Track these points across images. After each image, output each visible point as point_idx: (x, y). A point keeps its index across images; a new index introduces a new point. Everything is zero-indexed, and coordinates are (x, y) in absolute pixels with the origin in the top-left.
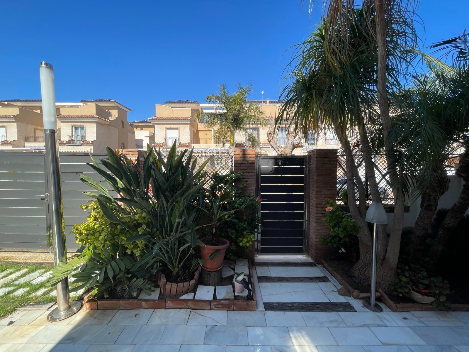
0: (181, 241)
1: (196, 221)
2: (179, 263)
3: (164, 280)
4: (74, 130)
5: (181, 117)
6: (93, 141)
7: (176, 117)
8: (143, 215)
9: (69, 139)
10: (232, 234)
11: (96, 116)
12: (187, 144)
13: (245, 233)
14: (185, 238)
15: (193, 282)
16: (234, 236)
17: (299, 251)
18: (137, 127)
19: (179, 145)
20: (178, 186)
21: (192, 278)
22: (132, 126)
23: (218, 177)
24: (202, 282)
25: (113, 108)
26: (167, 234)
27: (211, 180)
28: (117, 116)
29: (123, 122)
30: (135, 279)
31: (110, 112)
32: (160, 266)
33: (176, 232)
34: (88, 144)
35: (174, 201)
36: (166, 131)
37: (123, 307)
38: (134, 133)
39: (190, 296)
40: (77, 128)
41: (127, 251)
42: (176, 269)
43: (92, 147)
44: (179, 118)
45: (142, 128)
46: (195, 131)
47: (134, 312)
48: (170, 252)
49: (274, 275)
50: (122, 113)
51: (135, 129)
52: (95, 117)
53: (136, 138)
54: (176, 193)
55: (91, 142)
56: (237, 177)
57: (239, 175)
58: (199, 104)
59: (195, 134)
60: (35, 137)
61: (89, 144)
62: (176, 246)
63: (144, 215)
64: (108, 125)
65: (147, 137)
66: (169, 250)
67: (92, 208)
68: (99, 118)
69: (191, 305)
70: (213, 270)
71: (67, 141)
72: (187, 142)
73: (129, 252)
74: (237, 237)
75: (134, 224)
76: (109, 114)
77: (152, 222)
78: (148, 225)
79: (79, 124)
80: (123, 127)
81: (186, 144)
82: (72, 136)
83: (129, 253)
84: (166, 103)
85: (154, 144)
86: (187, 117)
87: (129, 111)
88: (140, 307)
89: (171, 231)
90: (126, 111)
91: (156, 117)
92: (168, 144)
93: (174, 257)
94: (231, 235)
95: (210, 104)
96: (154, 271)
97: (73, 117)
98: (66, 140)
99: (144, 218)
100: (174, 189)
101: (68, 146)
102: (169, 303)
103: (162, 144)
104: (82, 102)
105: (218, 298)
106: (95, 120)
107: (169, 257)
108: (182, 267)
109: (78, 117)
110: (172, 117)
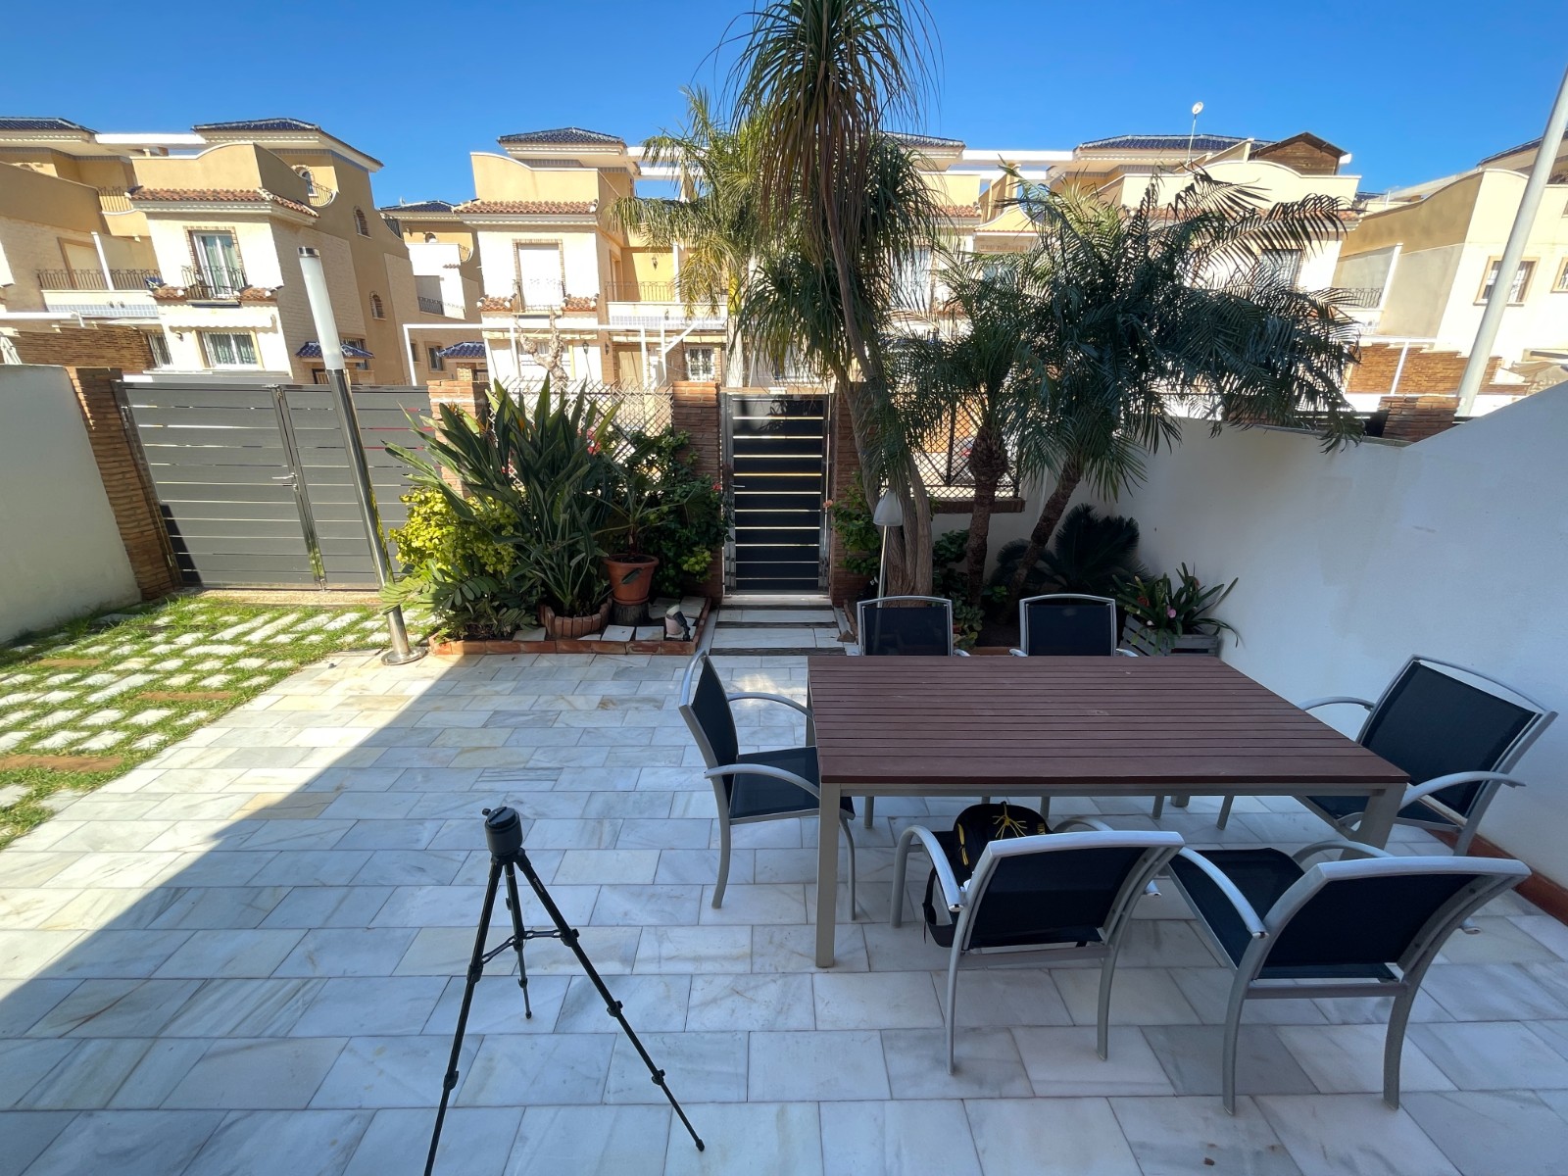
0: (572, 552)
1: (595, 522)
2: (573, 589)
3: (550, 614)
4: (200, 246)
5: (566, 204)
6: (273, 288)
7: (546, 203)
8: (506, 511)
9: (190, 280)
10: (669, 550)
11: (264, 194)
12: (593, 304)
13: (695, 549)
14: (578, 547)
15: (596, 617)
16: (671, 554)
17: (812, 587)
18: (413, 227)
19: (564, 305)
20: (562, 461)
21: (595, 610)
22: (396, 227)
23: (642, 441)
24: (613, 619)
25: (318, 157)
26: (550, 543)
27: (629, 446)
28: (335, 189)
29: (360, 214)
30: (505, 609)
31: (306, 174)
32: (542, 592)
33: (563, 538)
34: (259, 299)
35: (554, 488)
36: (517, 255)
37: (491, 650)
38: (404, 254)
39: (596, 637)
40: (207, 238)
41: (487, 568)
42: (570, 597)
43: (274, 311)
44: (559, 206)
45: (429, 230)
46: (617, 251)
47: (511, 656)
48: (557, 570)
49: (745, 620)
50: (352, 176)
51: (406, 235)
52: (263, 200)
53: (416, 273)
54: (558, 473)
55: (268, 294)
56: (680, 442)
57: (683, 437)
58: (625, 147)
59: (617, 262)
60: (70, 273)
61: (264, 300)
62: (566, 561)
63: (508, 510)
64: (314, 227)
65: (451, 267)
66: (554, 565)
67: (418, 500)
68: (276, 201)
69: (596, 647)
70: (630, 603)
71: (185, 290)
72: (592, 295)
73: (490, 569)
74: (678, 555)
75: (493, 526)
76: (306, 182)
77: (521, 524)
78: (515, 527)
79: (211, 225)
80: (365, 233)
81: (587, 300)
82: (199, 272)
83: (491, 572)
84: (507, 140)
85: (482, 301)
86: (585, 204)
87: (376, 167)
88: (518, 651)
89: (554, 538)
90: (366, 170)
91: (478, 203)
92: (528, 301)
93: (564, 579)
94: (665, 551)
95: (656, 168)
96: (534, 599)
97: (183, 197)
98: (183, 286)
99: (508, 516)
100: (554, 468)
101: (195, 305)
102: (562, 645)
103: (510, 301)
104: (197, 131)
105: (637, 638)
106: (267, 210)
107: (554, 577)
108: (579, 596)
109: (202, 197)
110: (533, 203)
